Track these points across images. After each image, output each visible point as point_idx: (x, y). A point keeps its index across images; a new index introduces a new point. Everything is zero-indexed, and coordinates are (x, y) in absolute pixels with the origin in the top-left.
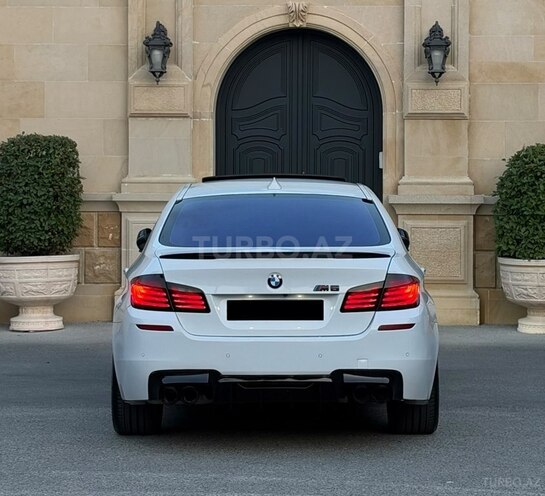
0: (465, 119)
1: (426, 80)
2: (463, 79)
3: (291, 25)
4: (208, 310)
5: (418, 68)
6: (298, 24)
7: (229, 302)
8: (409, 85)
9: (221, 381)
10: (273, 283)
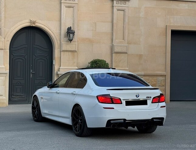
0: (76, 52)
1: (67, 42)
2: (76, 42)
3: (31, 25)
4: (122, 103)
5: (65, 38)
6: (33, 25)
7: (126, 101)
8: (63, 43)
9: (126, 121)
10: (137, 96)
